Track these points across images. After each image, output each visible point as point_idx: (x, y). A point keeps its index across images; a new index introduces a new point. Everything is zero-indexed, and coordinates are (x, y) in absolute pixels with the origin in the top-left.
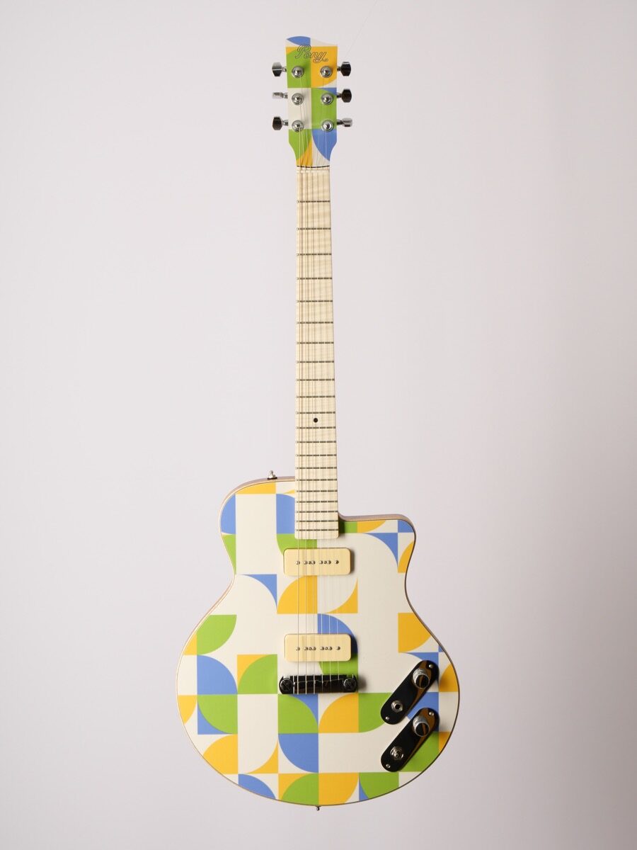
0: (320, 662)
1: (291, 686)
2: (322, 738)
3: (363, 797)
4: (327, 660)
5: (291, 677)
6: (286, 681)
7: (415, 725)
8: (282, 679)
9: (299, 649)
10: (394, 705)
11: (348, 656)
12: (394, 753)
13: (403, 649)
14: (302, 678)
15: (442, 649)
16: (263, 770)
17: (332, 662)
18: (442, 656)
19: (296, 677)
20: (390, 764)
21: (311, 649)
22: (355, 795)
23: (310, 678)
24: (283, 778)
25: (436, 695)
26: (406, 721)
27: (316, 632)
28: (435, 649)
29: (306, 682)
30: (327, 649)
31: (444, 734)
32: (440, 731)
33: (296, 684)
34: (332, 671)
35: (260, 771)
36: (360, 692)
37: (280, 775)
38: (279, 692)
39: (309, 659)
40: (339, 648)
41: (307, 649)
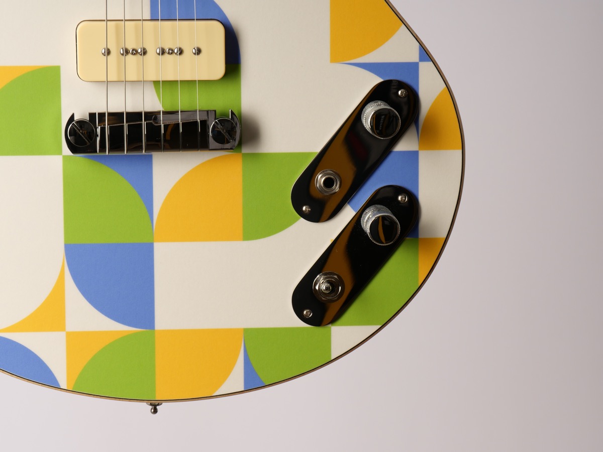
0: (156, 83)
1: (92, 135)
2: (162, 252)
3: (253, 383)
4: (171, 78)
5: (92, 115)
6: (81, 123)
7: (367, 223)
8: (72, 118)
9: (109, 52)
10: (320, 179)
11: (219, 69)
12: (321, 284)
13: (339, 54)
14: (116, 117)
15: (425, 54)
16: (32, 323)
17: (185, 83)
18: (426, 71)
19: (102, 115)
20: (312, 310)
21: (135, 52)
22: (236, 379)
23: (134, 117)
24: (75, 340)
25: (414, 155)
26: (348, 214)
27: (147, 15)
28: (411, 54)
29: (125, 125)
30: (171, 52)
31: (431, 241)
32: (422, 235)
33: (103, 130)
34: (182, 102)
35: (25, 325)
36: (245, 150)
37: (69, 335)
38: (66, 151)
39: (132, 76)
40: (199, 51)
41: (127, 52)
